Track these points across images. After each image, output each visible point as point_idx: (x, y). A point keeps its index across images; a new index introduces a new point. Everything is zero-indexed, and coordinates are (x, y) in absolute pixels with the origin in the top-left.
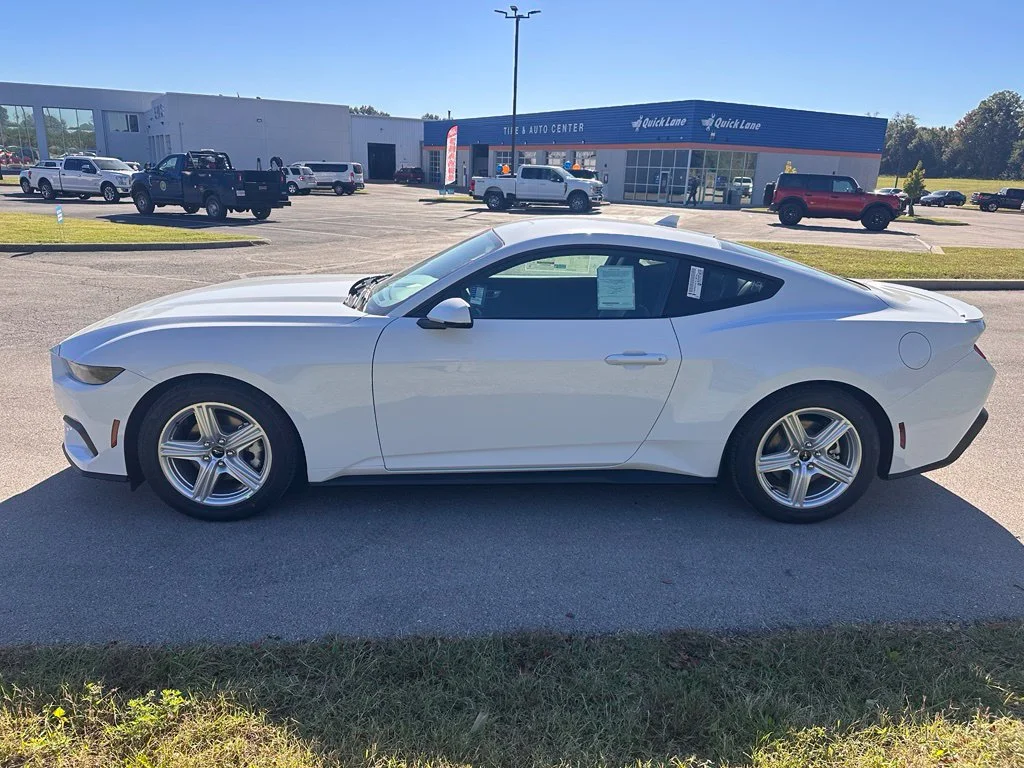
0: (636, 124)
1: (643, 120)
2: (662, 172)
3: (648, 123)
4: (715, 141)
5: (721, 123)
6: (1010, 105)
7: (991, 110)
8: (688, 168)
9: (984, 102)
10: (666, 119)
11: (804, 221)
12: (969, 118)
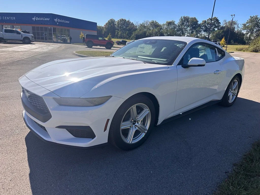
0: (34, 19)
1: (36, 18)
2: (44, 33)
3: (37, 19)
4: (58, 25)
5: (59, 21)
6: (114, 22)
7: (110, 23)
8: (52, 32)
9: (109, 21)
10: (43, 18)
11: (93, 47)
12: (106, 24)
